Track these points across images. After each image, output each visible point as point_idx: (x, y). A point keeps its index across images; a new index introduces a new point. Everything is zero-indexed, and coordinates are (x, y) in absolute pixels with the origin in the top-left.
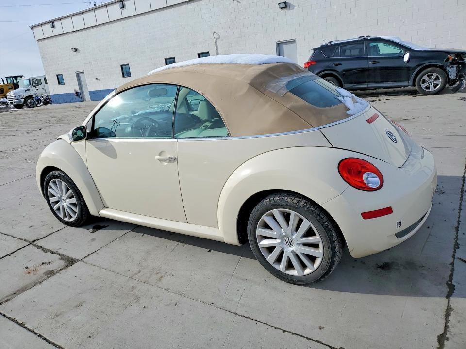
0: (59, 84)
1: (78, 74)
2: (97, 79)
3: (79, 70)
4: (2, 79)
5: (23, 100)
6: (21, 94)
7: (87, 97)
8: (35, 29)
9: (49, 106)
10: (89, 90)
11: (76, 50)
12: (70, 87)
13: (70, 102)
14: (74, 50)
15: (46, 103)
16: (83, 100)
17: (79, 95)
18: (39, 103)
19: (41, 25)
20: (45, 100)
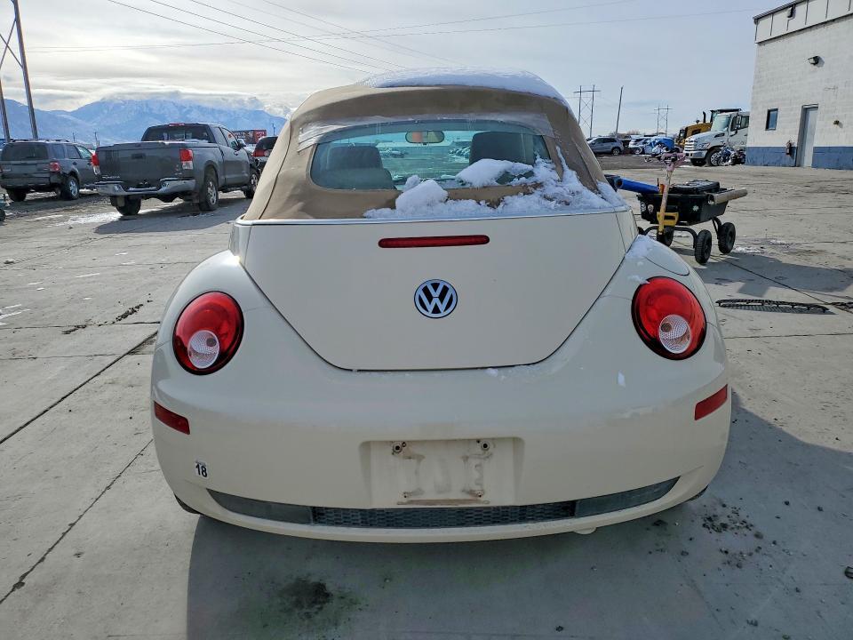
0: (767, 128)
1: (806, 111)
2: (837, 123)
3: (810, 102)
4: (704, 113)
5: (704, 153)
6: (706, 141)
7: (808, 158)
8: (762, 22)
9: (739, 167)
10: (815, 145)
11: (817, 60)
12: (784, 135)
13: (774, 164)
14: (812, 61)
15: (737, 161)
16: (797, 164)
17: (793, 153)
18: (725, 161)
19: (773, 13)
20: (736, 157)
